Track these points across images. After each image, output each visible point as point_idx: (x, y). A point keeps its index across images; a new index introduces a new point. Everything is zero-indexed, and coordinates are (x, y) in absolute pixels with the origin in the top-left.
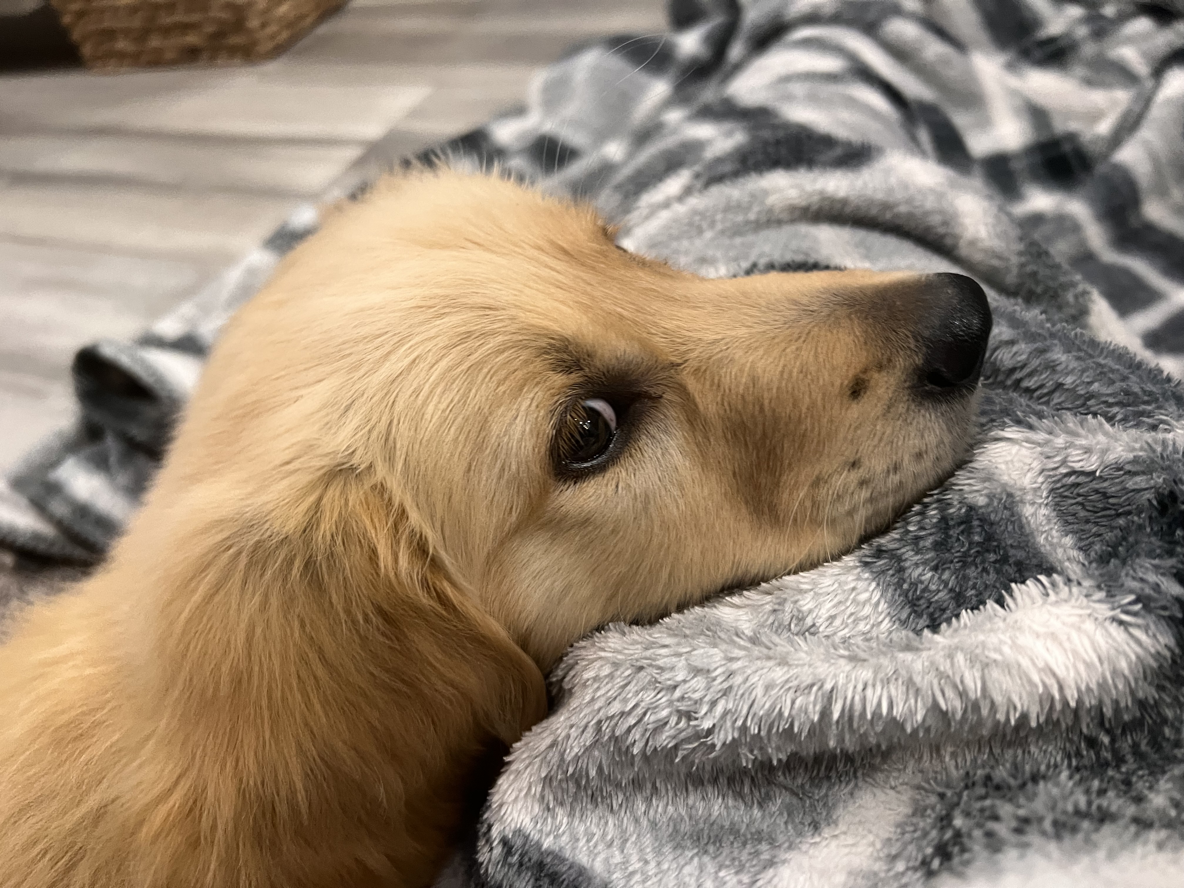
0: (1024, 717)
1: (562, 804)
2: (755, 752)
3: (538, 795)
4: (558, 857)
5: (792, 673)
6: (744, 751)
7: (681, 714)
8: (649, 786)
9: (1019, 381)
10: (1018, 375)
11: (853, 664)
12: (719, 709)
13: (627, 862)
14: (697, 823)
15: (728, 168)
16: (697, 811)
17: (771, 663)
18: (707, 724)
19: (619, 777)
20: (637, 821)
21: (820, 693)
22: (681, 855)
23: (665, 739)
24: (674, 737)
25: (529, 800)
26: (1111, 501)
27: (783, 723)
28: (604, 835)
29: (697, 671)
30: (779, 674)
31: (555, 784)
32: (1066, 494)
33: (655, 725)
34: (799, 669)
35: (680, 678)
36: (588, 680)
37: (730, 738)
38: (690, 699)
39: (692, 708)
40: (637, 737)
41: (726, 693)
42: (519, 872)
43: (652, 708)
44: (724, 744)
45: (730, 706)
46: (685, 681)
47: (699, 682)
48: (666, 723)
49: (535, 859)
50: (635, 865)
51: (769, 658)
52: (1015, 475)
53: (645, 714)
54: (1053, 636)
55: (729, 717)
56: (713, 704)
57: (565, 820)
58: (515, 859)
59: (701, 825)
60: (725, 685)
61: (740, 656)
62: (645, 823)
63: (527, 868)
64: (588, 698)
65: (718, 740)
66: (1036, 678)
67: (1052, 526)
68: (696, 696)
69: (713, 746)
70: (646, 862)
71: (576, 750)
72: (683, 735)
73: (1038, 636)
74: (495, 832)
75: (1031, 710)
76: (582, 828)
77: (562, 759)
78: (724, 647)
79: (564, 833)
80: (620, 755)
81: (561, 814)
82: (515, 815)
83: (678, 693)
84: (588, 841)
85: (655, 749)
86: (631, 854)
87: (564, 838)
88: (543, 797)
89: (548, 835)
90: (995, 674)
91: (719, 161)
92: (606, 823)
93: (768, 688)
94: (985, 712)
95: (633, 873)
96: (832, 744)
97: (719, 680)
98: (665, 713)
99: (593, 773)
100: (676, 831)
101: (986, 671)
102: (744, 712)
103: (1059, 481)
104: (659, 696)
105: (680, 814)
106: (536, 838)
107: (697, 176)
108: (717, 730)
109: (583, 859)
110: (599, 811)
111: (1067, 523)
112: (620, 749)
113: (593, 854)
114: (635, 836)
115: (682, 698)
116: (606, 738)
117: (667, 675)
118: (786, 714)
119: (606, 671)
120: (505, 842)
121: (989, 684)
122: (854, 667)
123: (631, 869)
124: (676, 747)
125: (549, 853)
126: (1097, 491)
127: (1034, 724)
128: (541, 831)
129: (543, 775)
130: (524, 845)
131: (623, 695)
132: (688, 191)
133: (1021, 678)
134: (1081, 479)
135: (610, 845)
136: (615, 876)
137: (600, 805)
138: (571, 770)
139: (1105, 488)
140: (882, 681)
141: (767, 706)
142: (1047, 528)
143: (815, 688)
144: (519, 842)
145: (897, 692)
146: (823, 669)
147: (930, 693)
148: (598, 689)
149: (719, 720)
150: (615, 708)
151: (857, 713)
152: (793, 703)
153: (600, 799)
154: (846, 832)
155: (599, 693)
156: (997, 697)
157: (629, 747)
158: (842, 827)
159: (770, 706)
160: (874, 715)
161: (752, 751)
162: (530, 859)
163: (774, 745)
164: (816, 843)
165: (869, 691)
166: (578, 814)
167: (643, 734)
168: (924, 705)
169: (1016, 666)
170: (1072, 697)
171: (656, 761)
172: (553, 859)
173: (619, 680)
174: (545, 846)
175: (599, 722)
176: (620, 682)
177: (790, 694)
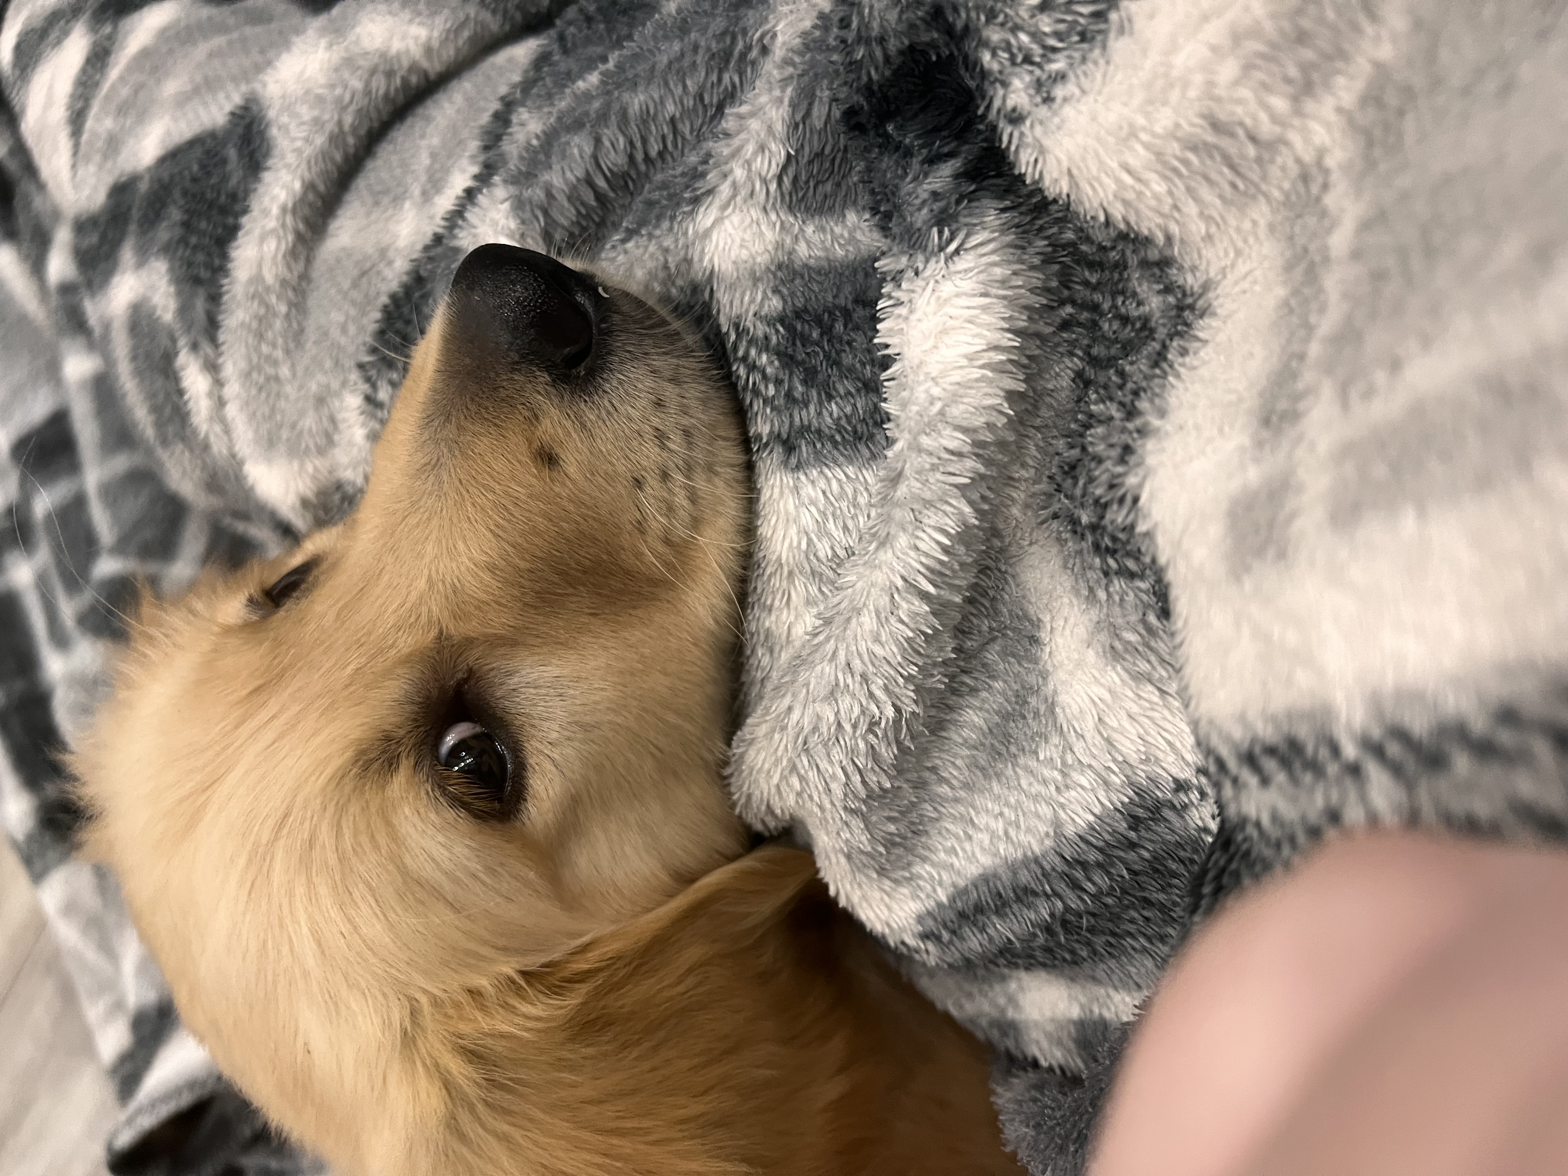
0: (1011, 396)
1: (909, 864)
2: (935, 673)
3: (893, 885)
4: (960, 893)
5: (871, 607)
6: (930, 683)
7: (870, 730)
8: (927, 774)
9: (647, 159)
10: (639, 156)
11: (888, 545)
12: (879, 694)
13: (993, 832)
14: (983, 744)
15: (200, 305)
16: (971, 738)
17: (854, 621)
18: (890, 712)
19: (906, 802)
20: (957, 800)
21: (904, 594)
22: (1007, 779)
23: (888, 753)
24: (889, 744)
25: (894, 894)
26: (827, 151)
27: (918, 640)
28: (957, 838)
29: (832, 695)
30: (868, 621)
31: (888, 867)
32: (800, 195)
33: (870, 758)
34: (872, 599)
35: (832, 718)
36: (797, 802)
37: (912, 694)
38: (859, 718)
39: (868, 720)
40: (875, 779)
41: (865, 678)
42: (962, 939)
43: (851, 753)
44: (916, 702)
45: (880, 682)
46: (837, 713)
47: (845, 702)
48: (872, 746)
49: (953, 916)
50: (999, 826)
51: (849, 620)
52: (758, 247)
53: (853, 762)
54: (944, 332)
55: (891, 687)
56: (871, 695)
57: (928, 867)
58: (946, 936)
59: (987, 743)
60: (858, 678)
61: (834, 647)
62: (962, 794)
63: (960, 927)
64: (816, 810)
65: (909, 707)
66: (977, 373)
67: (828, 228)
68: (857, 710)
69: (913, 713)
70: (1001, 814)
71: (863, 838)
72: (891, 735)
73: (935, 347)
74: (911, 941)
75: (1007, 387)
76: (942, 855)
77: (867, 854)
78: (818, 656)
79: (939, 875)
80: (885, 798)
81: (922, 869)
82: (902, 914)
83: (848, 727)
84: (957, 855)
85: (892, 765)
86: (987, 823)
87: (945, 878)
88: (896, 881)
89: (935, 891)
90: (956, 412)
91: (184, 311)
92: (947, 830)
93: (877, 640)
94: (989, 437)
95: (1006, 833)
96: (958, 599)
97: (849, 681)
98: (862, 745)
99: (892, 828)
100: (982, 769)
101: (949, 420)
102: (892, 672)
103: (782, 195)
104: (842, 742)
105: (968, 756)
106: (933, 903)
107: (195, 347)
108: (899, 703)
109: (973, 871)
110: (933, 832)
111: (831, 209)
112: (880, 796)
113: (972, 858)
114: (971, 810)
115: (855, 727)
116: (863, 807)
117: (824, 730)
118: (911, 634)
119: (795, 781)
120: (925, 936)
121: (964, 424)
122: (892, 547)
123: (1001, 833)
124: (899, 743)
125: (952, 900)
126: (811, 162)
127: (1021, 387)
128: (928, 896)
129: (875, 876)
130: (935, 919)
131: (827, 776)
132: (212, 368)
133: (971, 388)
134: (791, 171)
135: (970, 838)
136: (1002, 852)
137: (926, 828)
138: (882, 849)
139: (811, 152)
140: (917, 528)
141: (895, 650)
142: (829, 237)
143: (896, 596)
144: (930, 923)
145: (932, 518)
146: (880, 577)
147: (947, 487)
148: (811, 797)
149: (890, 698)
150: (837, 789)
151: (938, 567)
152: (902, 622)
153: (921, 827)
154: (1053, 618)
155: (816, 798)
156: (979, 421)
157: (881, 789)
158: (1046, 618)
159: (896, 645)
160: (946, 550)
161: (932, 676)
162: (952, 921)
163: (936, 654)
164: (1050, 653)
165: (922, 546)
166: (927, 853)
167: (874, 771)
168: (956, 497)
169: (956, 387)
170: (1010, 339)
171: (905, 765)
172: (961, 899)
173: (810, 774)
174: (944, 899)
175: (845, 808)
176: (812, 775)
177: (893, 620)
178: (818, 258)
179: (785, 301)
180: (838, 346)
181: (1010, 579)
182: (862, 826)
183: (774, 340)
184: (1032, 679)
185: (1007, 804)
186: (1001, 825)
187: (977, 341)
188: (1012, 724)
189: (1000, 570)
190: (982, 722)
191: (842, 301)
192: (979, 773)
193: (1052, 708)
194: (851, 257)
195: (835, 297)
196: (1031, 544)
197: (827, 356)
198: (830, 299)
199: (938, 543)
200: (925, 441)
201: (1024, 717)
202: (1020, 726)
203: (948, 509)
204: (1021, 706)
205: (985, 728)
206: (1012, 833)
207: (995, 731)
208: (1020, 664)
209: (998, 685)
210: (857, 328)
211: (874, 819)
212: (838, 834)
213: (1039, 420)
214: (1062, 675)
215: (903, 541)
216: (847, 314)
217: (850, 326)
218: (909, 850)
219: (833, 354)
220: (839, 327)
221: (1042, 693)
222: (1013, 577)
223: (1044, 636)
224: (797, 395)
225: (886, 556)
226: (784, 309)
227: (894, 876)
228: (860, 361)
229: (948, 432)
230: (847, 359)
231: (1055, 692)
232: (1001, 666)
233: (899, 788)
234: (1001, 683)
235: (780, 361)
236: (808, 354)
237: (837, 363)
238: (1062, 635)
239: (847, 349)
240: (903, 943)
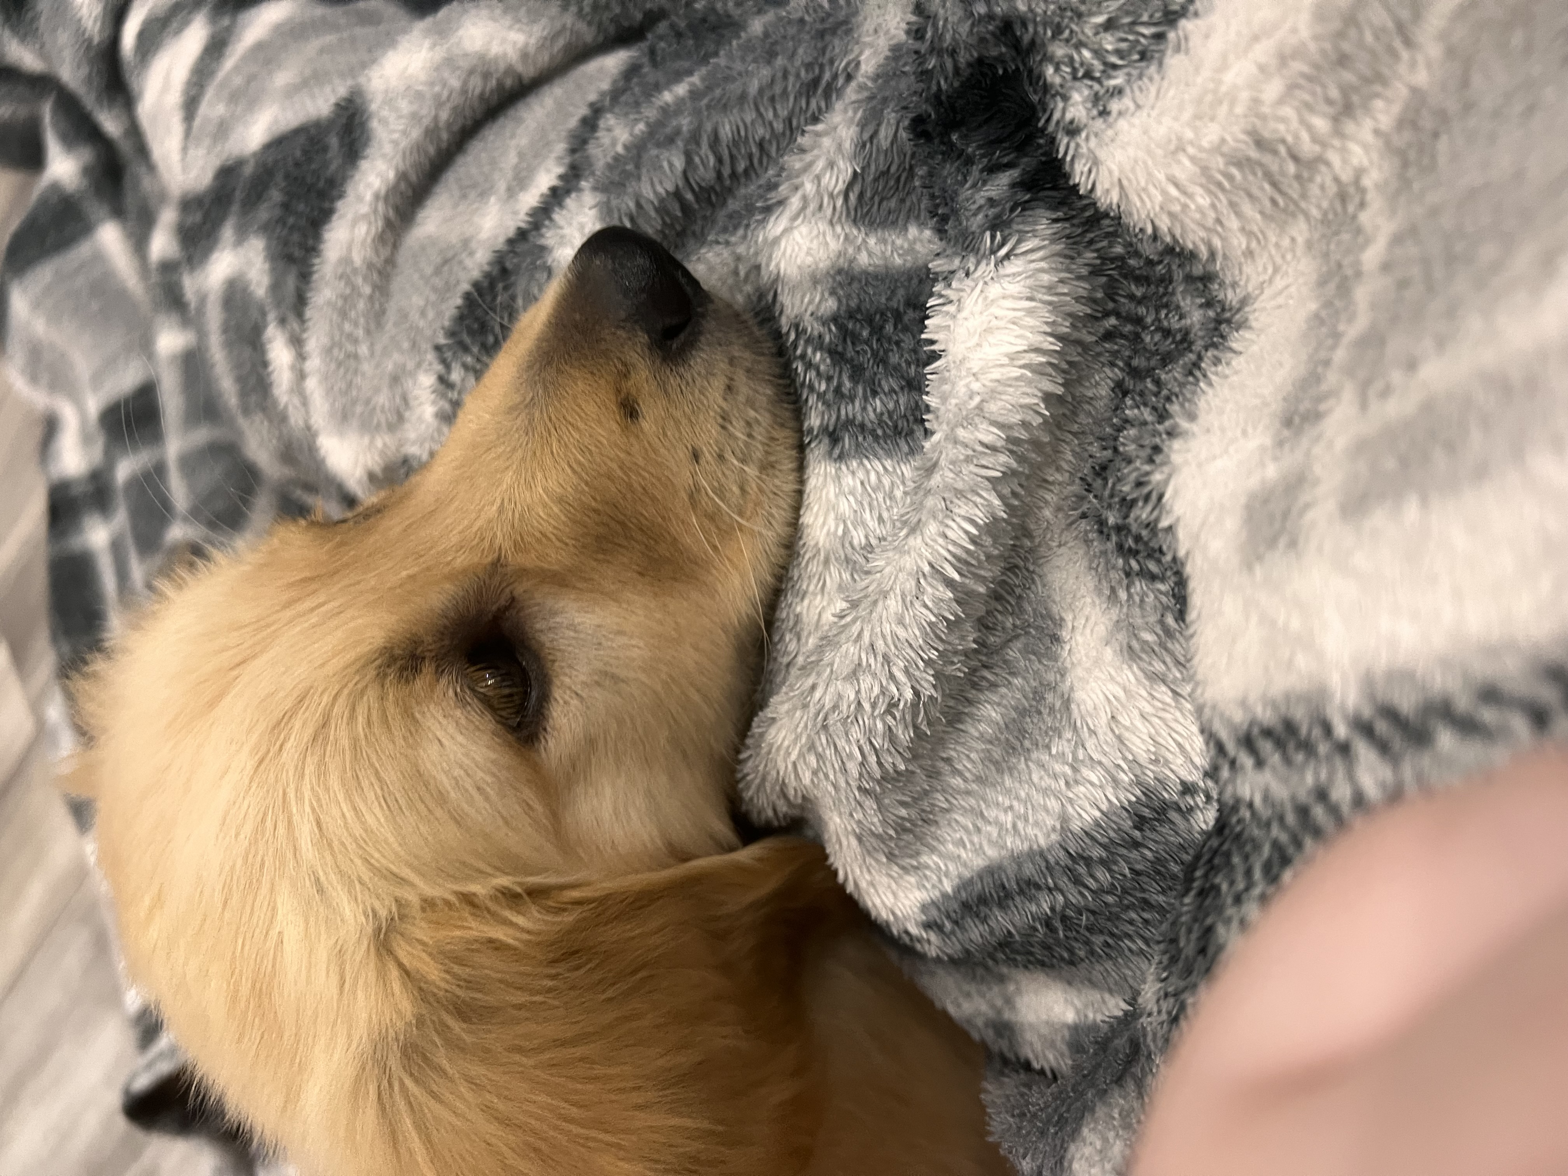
0: (1048, 398)
1: (918, 853)
2: (956, 660)
3: (901, 872)
4: (965, 885)
5: (898, 591)
6: (949, 670)
7: (889, 711)
8: (940, 764)
11: (919, 532)
12: (901, 676)
13: (1002, 825)
14: (998, 739)
15: (291, 282)
16: (988, 733)
17: (880, 604)
18: (909, 694)
19: (918, 788)
20: (968, 793)
21: (930, 579)
22: (1019, 772)
23: (904, 736)
24: (906, 727)
25: (901, 881)
27: (940, 625)
28: (966, 829)
29: (854, 675)
30: (893, 604)
31: (896, 852)
32: (865, 210)
33: (887, 739)
34: (898, 583)
35: (852, 697)
36: (812, 781)
37: (931, 679)
38: (878, 697)
39: (887, 701)
40: (891, 760)
41: (886, 659)
42: (963, 929)
43: (870, 733)
44: (934, 686)
45: (902, 664)
46: (858, 692)
47: (866, 682)
48: (890, 727)
49: (956, 906)
50: (1008, 819)
51: (875, 603)
52: (822, 255)
53: (871, 743)
54: (989, 331)
55: (911, 670)
56: (892, 677)
57: (935, 858)
58: (948, 925)
59: (1002, 737)
60: (880, 658)
61: (859, 628)
62: (974, 786)
63: (963, 918)
64: (830, 788)
65: (928, 691)
66: (1017, 372)
67: (890, 240)
68: (876, 690)
69: (931, 697)
70: (1011, 807)
71: (875, 820)
72: (908, 717)
73: (979, 345)
74: (914, 930)
75: (1045, 389)
76: (950, 846)
77: (878, 836)
78: (843, 637)
79: (946, 865)
80: (899, 781)
81: (929, 859)
82: (907, 902)
83: (867, 706)
84: (964, 847)
85: (908, 747)
86: (997, 817)
87: (951, 868)
88: (903, 868)
89: (940, 881)
90: (993, 407)
91: (275, 287)
92: (957, 821)
93: (901, 622)
94: (1024, 435)
95: (1014, 826)
96: (982, 590)
97: (872, 661)
98: (880, 725)
99: (903, 813)
100: (996, 763)
101: (987, 415)
102: (913, 655)
103: (848, 209)
104: (861, 722)
105: (983, 750)
106: (938, 893)
107: (282, 321)
108: (918, 687)
109: (979, 863)
110: (943, 822)
111: (894, 223)
112: (893, 779)
113: (979, 851)
114: (982, 803)
115: (874, 706)
116: (878, 788)
117: (844, 707)
118: (933, 619)
119: (812, 760)
120: (928, 926)
121: (1000, 419)
122: (922, 534)
123: (1009, 826)
124: (916, 727)
125: (958, 890)
126: (876, 180)
127: (1059, 391)
128: (934, 886)
129: (884, 860)
130: (939, 909)
131: (844, 755)
132: (297, 342)
133: (1010, 386)
134: (857, 188)
135: (978, 830)
136: (1009, 844)
137: (936, 818)
138: (892, 833)
139: (876, 171)
140: (947, 516)
141: (917, 633)
142: (890, 248)
143: (922, 581)
144: (934, 913)
145: (963, 509)
146: (908, 562)
147: (979, 479)
148: (826, 776)
149: (910, 681)
150: (853, 768)
151: (964, 556)
152: (926, 606)
153: (931, 817)
154: (1075, 618)
155: (832, 777)
156: (1016, 418)
157: (896, 771)
158: (1069, 617)
159: (919, 629)
160: (973, 540)
161: (953, 663)
162: (955, 912)
163: (957, 642)
164: (1070, 650)
165: (950, 533)
166: (935, 843)
167: (890, 753)
168: (987, 490)
169: (996, 384)
170: (1051, 343)
171: (920, 751)
172: (965, 890)
173: (828, 752)
174: (949, 890)
175: (860, 788)
176: (829, 753)
177: (917, 604)
178: (876, 266)
179: (839, 301)
180: (886, 345)
181: (1036, 578)
182: (875, 807)
183: (827, 339)
184: (1051, 677)
185: (1018, 798)
186: (1010, 817)
187: (1019, 341)
188: (1029, 720)
189: (1028, 570)
190: (999, 718)
191: (894, 304)
192: (993, 768)
193: (1067, 702)
194: (908, 265)
195: (889, 299)
196: (1060, 546)
197: (875, 354)
198: (883, 300)
199: (967, 532)
200: (961, 433)
201: (1039, 713)
202: (1035, 721)
203: (979, 500)
204: (1038, 702)
205: (1001, 723)
206: (1020, 825)
207: (1011, 726)
208: (1040, 662)
209: (1017, 681)
210: (906, 329)
211: (887, 801)
212: (851, 815)
213: (1076, 426)
214: (1079, 672)
215: (932, 528)
216: (898, 316)
217: (900, 327)
218: (919, 838)
219: (881, 353)
220: (889, 328)
221: (1058, 689)
222: (1040, 576)
223: (1065, 634)
224: (845, 390)
225: (915, 542)
226: (839, 309)
227: (900, 862)
228: (906, 361)
229: (984, 426)
230: (894, 358)
231: (1072, 689)
232: (1022, 663)
233: (913, 772)
234: (1020, 680)
235: (832, 359)
236: (858, 352)
237: (884, 361)
238: (1082, 634)
239: (895, 348)
240: (907, 932)
